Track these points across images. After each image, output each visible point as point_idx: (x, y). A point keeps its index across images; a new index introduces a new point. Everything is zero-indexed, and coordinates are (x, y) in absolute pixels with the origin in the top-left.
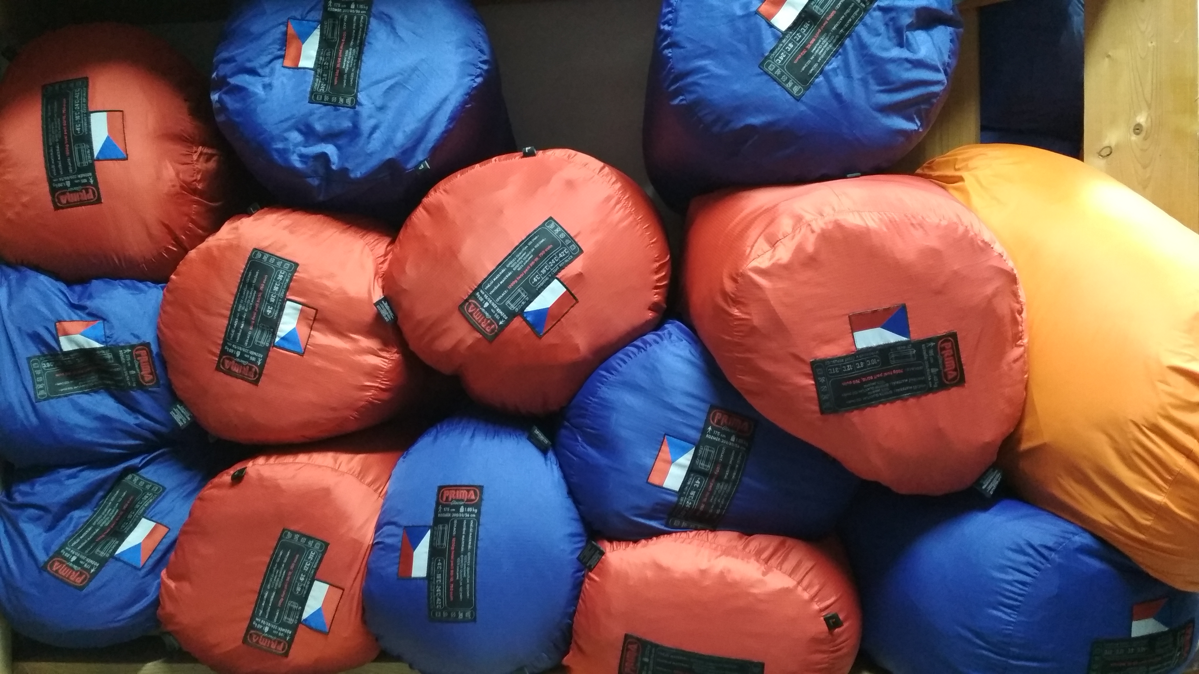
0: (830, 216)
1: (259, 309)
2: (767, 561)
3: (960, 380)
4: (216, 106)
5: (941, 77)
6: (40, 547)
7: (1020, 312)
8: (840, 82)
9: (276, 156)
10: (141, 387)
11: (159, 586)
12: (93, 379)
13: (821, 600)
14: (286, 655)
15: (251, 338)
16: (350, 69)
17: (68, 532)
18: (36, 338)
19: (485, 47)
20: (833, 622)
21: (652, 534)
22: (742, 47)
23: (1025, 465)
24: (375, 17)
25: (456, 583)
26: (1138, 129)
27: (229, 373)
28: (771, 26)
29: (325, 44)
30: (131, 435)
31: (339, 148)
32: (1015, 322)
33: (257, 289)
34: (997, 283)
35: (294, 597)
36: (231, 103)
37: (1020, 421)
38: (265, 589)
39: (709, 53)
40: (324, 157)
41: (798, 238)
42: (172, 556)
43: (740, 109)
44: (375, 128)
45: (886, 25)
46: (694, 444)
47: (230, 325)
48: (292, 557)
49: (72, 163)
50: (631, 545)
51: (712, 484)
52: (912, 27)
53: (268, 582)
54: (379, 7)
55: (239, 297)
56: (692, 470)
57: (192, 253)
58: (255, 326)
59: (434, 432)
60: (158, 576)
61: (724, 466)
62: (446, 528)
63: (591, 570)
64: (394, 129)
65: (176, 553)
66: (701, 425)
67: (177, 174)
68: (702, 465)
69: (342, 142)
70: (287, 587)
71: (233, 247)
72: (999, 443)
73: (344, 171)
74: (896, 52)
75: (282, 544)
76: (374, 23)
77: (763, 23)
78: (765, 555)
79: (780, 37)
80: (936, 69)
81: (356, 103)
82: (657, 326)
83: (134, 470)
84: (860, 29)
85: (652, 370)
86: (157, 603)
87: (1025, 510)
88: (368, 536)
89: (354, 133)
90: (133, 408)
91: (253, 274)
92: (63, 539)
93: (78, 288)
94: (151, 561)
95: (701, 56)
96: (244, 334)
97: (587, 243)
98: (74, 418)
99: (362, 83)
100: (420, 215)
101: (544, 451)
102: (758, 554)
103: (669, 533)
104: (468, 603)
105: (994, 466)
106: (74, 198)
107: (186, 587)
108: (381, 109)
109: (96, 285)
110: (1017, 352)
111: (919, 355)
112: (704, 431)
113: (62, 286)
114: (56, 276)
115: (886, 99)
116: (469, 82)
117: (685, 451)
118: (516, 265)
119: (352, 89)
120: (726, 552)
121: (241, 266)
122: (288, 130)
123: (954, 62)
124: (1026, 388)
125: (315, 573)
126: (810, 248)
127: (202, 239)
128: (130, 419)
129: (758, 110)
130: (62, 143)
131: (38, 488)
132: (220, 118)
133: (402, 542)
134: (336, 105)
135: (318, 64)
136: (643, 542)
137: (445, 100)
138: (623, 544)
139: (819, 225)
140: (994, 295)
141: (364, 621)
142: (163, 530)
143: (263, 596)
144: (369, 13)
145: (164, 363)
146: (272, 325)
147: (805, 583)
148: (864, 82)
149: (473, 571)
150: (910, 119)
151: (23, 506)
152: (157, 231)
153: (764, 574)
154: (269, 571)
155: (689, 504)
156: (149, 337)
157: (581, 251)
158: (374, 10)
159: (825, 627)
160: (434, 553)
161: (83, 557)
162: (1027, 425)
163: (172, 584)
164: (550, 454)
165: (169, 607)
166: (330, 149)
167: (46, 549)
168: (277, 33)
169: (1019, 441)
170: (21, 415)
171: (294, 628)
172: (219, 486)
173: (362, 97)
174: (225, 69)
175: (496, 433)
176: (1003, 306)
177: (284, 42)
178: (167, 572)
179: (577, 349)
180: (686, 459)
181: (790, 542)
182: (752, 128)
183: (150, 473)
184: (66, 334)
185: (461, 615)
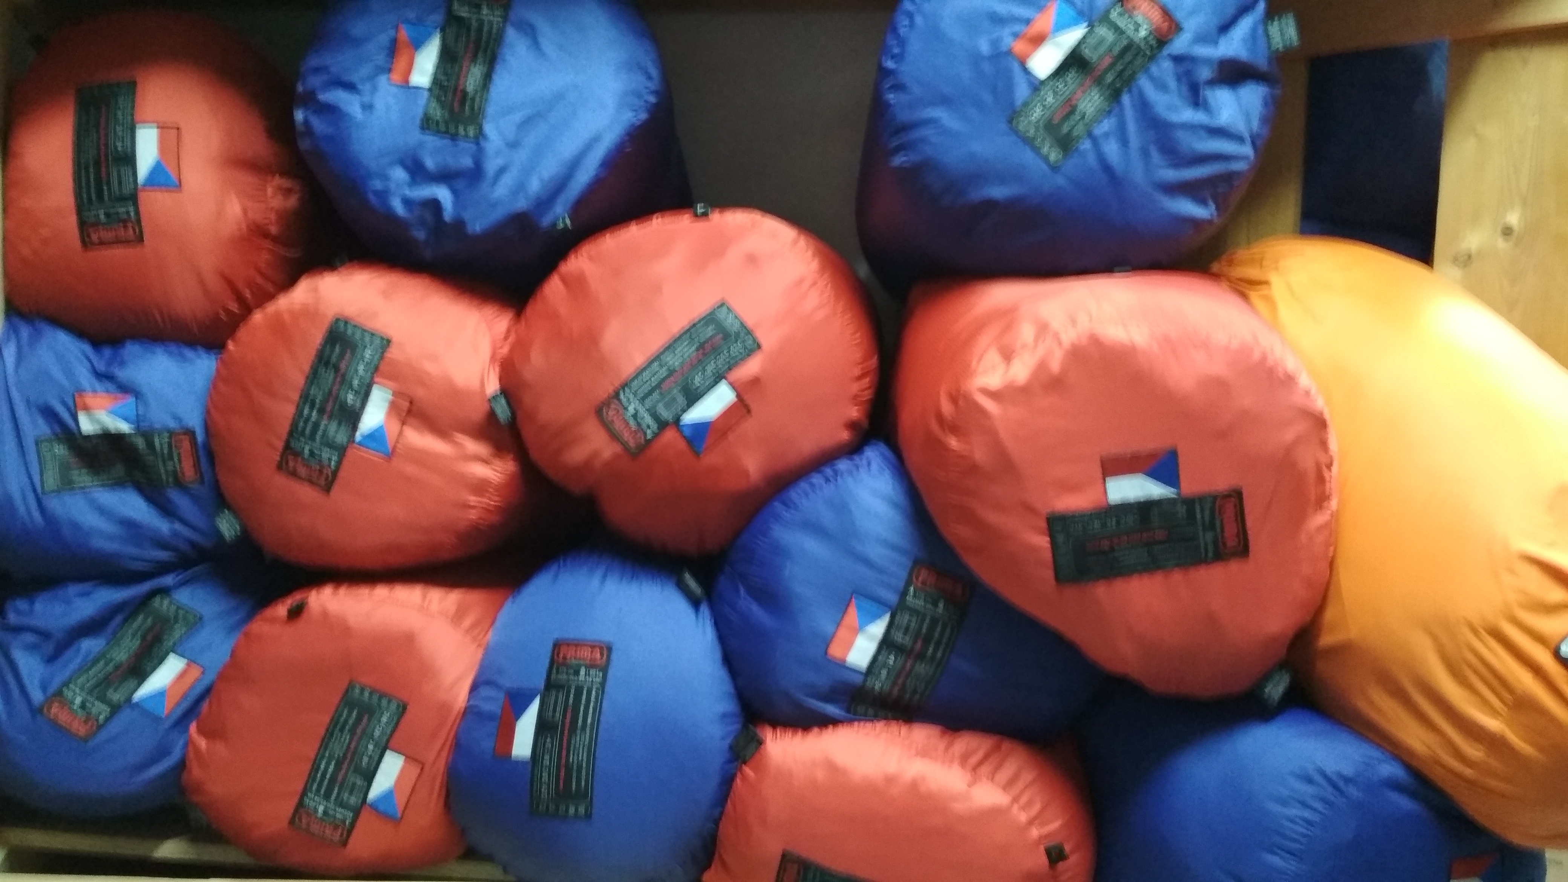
0: (1084, 326)
1: (337, 397)
2: (975, 769)
3: (1243, 550)
4: (300, 127)
5: (1247, 150)
6: (36, 682)
7: (1329, 466)
8: (1112, 149)
9: (372, 197)
10: (179, 484)
11: (186, 746)
12: (119, 470)
13: (1043, 824)
14: (344, 843)
15: (325, 431)
16: (476, 91)
17: (73, 666)
18: (49, 414)
19: (654, 72)
20: (1055, 855)
21: (825, 722)
22: (987, 98)
23: (1322, 667)
24: (513, 25)
25: (569, 769)
26: (1507, 232)
27: (294, 474)
28: (1026, 71)
29: (447, 57)
30: (161, 544)
31: (455, 192)
32: (1321, 480)
33: (337, 369)
34: (1300, 428)
35: (358, 770)
36: (319, 125)
37: (1319, 610)
38: (323, 756)
39: (945, 101)
40: (435, 205)
41: (1040, 352)
42: (205, 706)
43: (978, 177)
44: (502, 171)
45: (1179, 79)
46: (890, 607)
47: (299, 412)
48: (359, 719)
49: (109, 189)
50: (800, 734)
51: (908, 665)
52: (1212, 83)
53: (326, 749)
54: (520, 12)
55: (313, 376)
56: (886, 644)
57: (258, 317)
58: (330, 418)
59: (554, 568)
60: (186, 729)
61: (927, 640)
62: (560, 696)
63: (745, 763)
64: (528, 170)
65: (210, 702)
66: (902, 584)
67: (245, 211)
68: (898, 637)
69: (460, 184)
70: (351, 757)
71: (309, 313)
72: (1291, 633)
73: (459, 224)
74: (1188, 115)
75: (347, 701)
76: (511, 34)
77: (1016, 67)
78: (974, 760)
79: (1037, 86)
80: (1239, 139)
81: (480, 134)
82: (854, 449)
83: (164, 591)
84: (1144, 83)
85: (842, 508)
86: (182, 765)
87: (1318, 725)
88: (461, 697)
89: (476, 174)
90: (166, 509)
91: (332, 350)
92: (67, 673)
93: (107, 352)
94: (179, 711)
95: (933, 104)
96: (316, 425)
97: (768, 338)
98: (90, 519)
99: (491, 110)
100: (554, 287)
101: (696, 604)
102: (964, 759)
103: (850, 721)
104: (584, 795)
105: (1283, 665)
106: (108, 235)
107: (220, 748)
108: (513, 145)
109: (131, 349)
110: (1319, 519)
111: (1191, 514)
112: (904, 594)
113: (87, 348)
114: (79, 331)
115: (1171, 175)
116: (630, 117)
117: (875, 617)
118: (673, 360)
119: (476, 117)
120: (924, 753)
121: (317, 337)
122: (391, 164)
123: (1265, 132)
124: (1332, 564)
125: (388, 741)
126: (1055, 366)
127: (271, 297)
128: (163, 526)
129: (1002, 179)
130: (97, 164)
131: (39, 606)
132: (304, 145)
133: (503, 709)
134: (454, 137)
135: (436, 81)
136: (816, 730)
137: (596, 139)
138: (789, 734)
139: (1069, 336)
140: (1297, 441)
141: (447, 806)
142: (196, 672)
143: (319, 767)
144: (505, 19)
145: (211, 457)
146: (353, 417)
147: (1024, 799)
148: (1145, 153)
149: (592, 754)
150: (1202, 202)
151: (18, 630)
152: (215, 284)
153: (970, 785)
154: (329, 734)
155: (878, 686)
156: (194, 420)
157: (759, 347)
158: (513, 15)
159: (1044, 860)
160: (543, 727)
161: (92, 700)
162: (1330, 614)
163: (202, 743)
164: (705, 609)
165: (196, 772)
166: (443, 194)
167: (44, 688)
168: (384, 39)
169: (1317, 636)
170: (22, 510)
171: (357, 812)
172: (273, 620)
173: (489, 128)
174: (315, 81)
175: (634, 576)
176: (1306, 459)
177: (393, 50)
178: (198, 727)
179: (746, 474)
180: (878, 629)
181: (1007, 745)
182: (991, 204)
183: (185, 597)
184: (86, 408)
185: (572, 810)
